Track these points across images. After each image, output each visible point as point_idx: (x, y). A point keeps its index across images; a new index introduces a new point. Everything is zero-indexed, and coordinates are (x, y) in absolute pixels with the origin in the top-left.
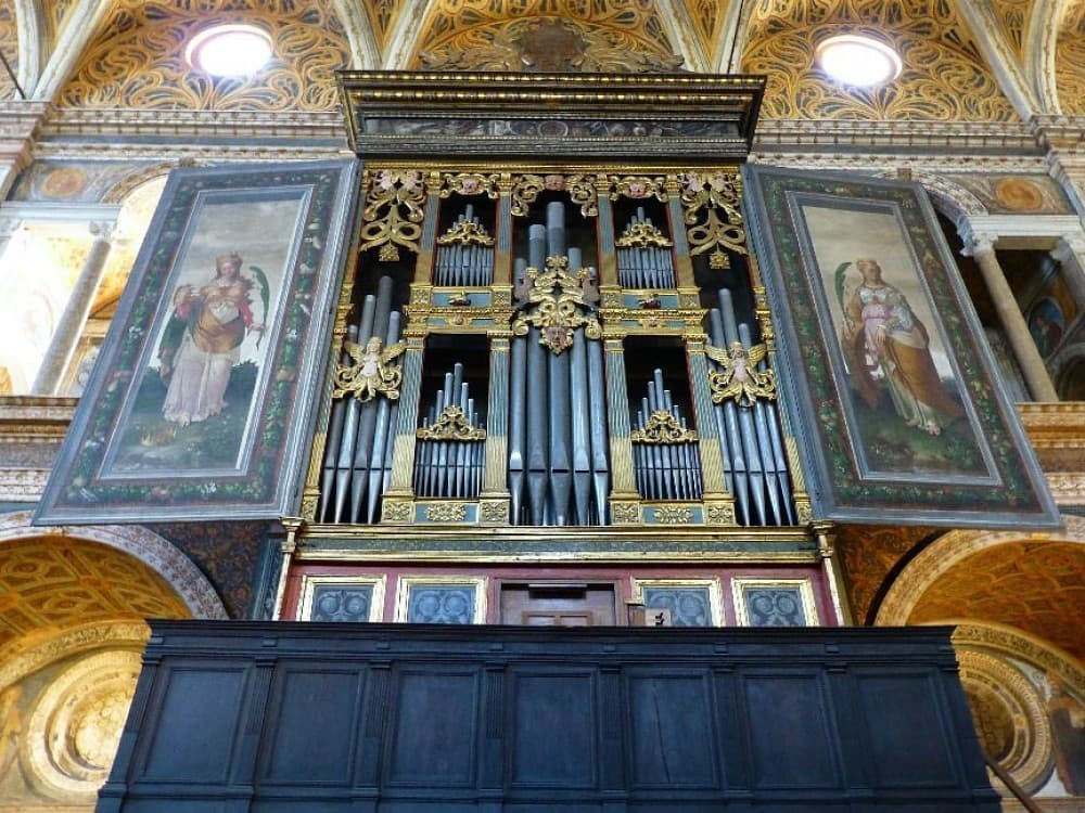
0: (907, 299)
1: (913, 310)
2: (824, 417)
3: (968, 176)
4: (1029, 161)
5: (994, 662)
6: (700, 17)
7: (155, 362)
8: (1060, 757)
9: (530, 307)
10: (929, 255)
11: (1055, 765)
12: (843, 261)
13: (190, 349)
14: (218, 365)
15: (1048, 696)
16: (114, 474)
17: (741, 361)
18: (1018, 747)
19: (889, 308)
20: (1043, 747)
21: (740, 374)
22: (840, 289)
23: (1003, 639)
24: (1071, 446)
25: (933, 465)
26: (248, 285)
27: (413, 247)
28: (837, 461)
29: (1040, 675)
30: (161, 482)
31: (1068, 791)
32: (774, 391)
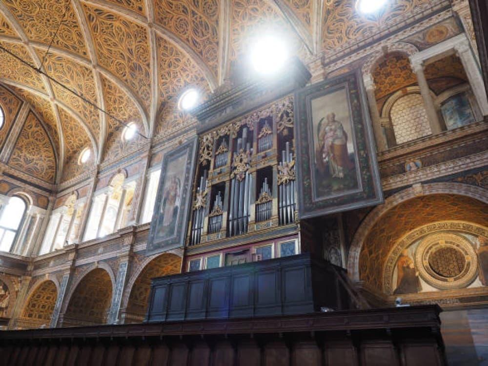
0: (343, 125)
1: (345, 129)
2: (305, 182)
3: (412, 37)
4: (443, 14)
5: (454, 236)
6: (304, 20)
7: (162, 211)
8: (481, 271)
9: (235, 168)
10: (356, 101)
11: (478, 275)
12: (322, 118)
13: (167, 206)
14: (172, 209)
15: (478, 246)
16: (156, 242)
17: (286, 169)
18: (466, 268)
19: (335, 131)
20: (473, 268)
21: (286, 173)
22: (319, 130)
23: (459, 226)
24: (441, 151)
25: (339, 190)
26: (177, 184)
27: (210, 159)
28: (307, 197)
29: (475, 238)
30: (162, 242)
31: (483, 284)
32: (295, 176)
